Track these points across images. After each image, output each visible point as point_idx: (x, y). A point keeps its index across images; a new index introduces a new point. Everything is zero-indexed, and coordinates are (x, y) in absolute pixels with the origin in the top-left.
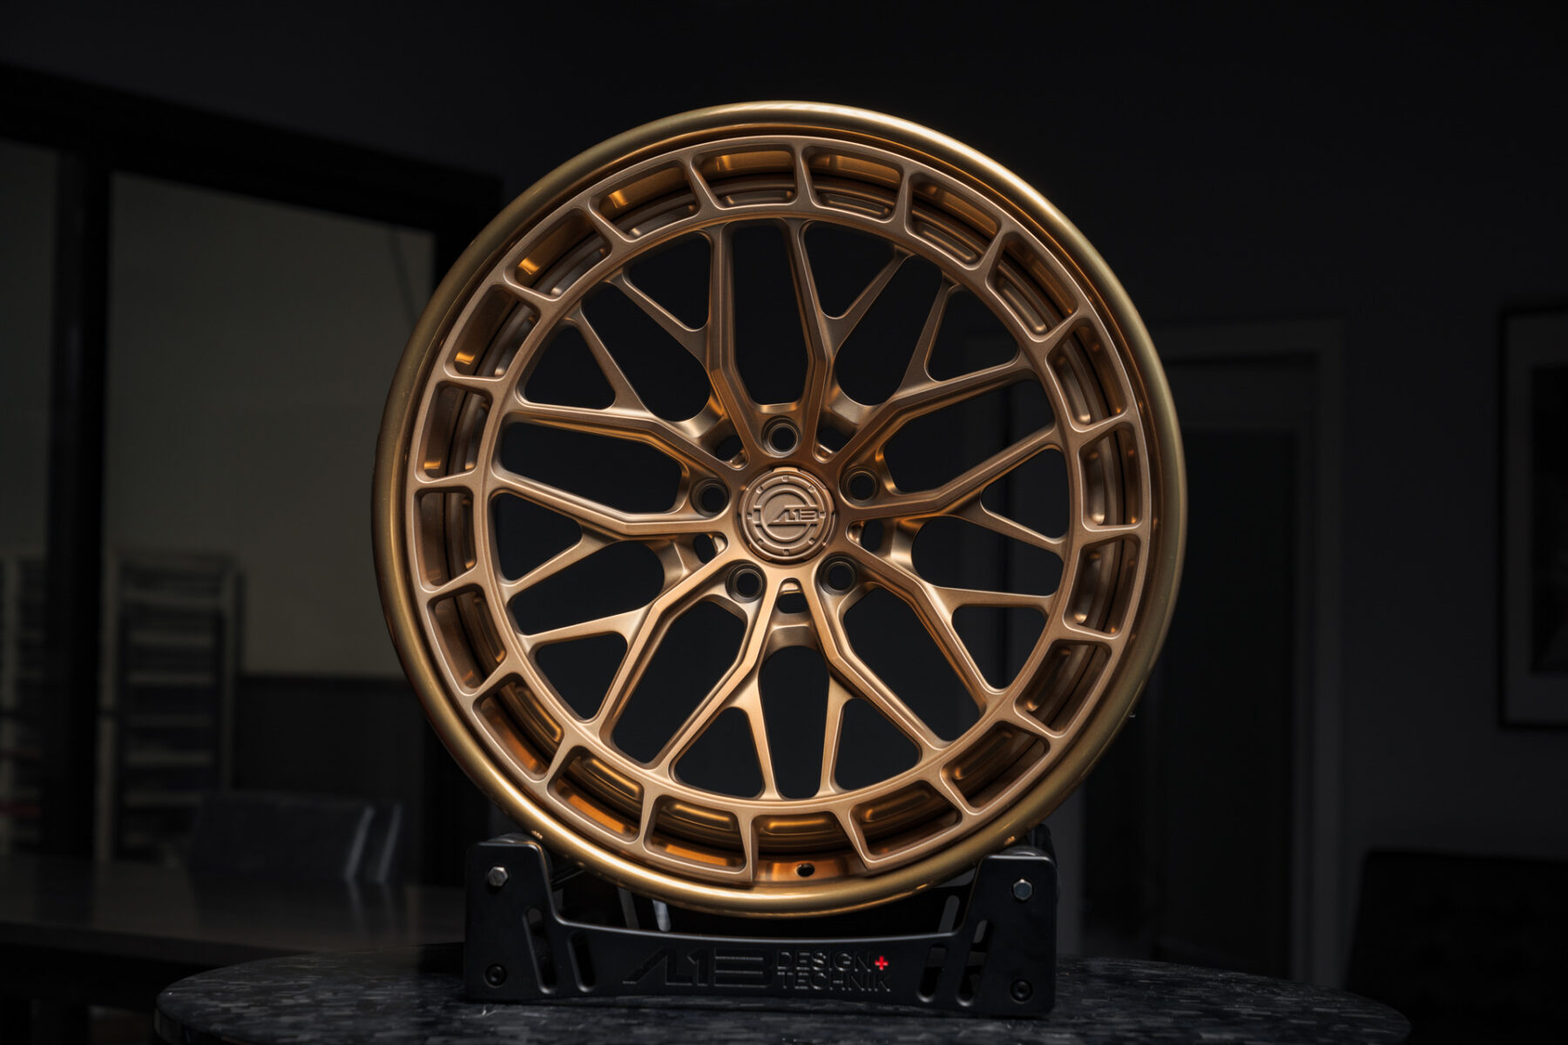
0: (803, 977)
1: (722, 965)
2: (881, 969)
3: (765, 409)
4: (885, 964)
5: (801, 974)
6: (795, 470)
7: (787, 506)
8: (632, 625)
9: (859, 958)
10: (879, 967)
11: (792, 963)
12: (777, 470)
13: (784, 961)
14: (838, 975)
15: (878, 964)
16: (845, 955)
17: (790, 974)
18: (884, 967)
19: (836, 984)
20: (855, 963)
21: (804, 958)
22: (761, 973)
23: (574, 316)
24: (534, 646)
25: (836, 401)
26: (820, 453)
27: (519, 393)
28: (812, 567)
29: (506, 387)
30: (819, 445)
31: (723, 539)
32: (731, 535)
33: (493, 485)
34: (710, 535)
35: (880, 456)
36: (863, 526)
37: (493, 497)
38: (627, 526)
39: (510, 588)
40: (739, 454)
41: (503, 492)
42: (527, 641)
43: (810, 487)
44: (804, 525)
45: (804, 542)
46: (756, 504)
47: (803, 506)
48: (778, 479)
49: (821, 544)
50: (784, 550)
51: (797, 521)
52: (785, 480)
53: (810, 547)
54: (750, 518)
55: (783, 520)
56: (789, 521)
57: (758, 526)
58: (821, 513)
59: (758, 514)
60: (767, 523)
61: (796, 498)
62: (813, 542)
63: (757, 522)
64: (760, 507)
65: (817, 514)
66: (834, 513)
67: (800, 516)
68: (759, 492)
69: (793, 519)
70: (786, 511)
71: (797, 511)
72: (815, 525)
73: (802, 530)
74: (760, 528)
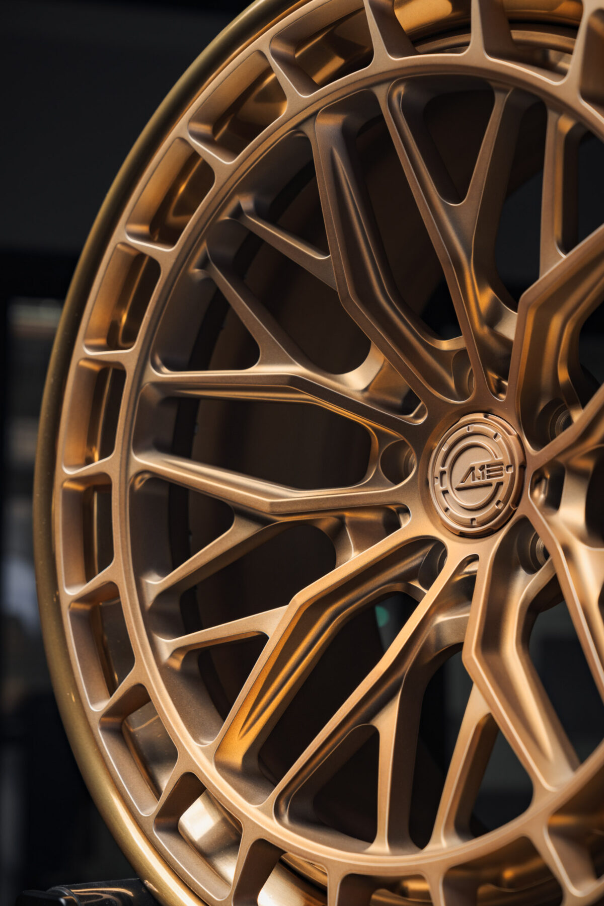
3: (445, 345)
6: (480, 416)
7: (473, 464)
12: (464, 420)
23: (204, 265)
24: (174, 654)
25: (493, 318)
26: (501, 389)
27: (158, 361)
28: (495, 542)
29: (136, 356)
30: (496, 377)
31: (406, 511)
32: (416, 507)
33: (133, 471)
34: (393, 508)
35: (563, 375)
36: (548, 476)
37: (138, 486)
38: (272, 504)
39: (156, 586)
40: (420, 405)
41: (148, 476)
42: (168, 646)
43: (496, 436)
44: (490, 485)
45: (493, 507)
46: (443, 466)
47: (487, 461)
48: (464, 430)
49: (509, 507)
50: (473, 520)
51: (486, 480)
52: (471, 431)
53: (498, 512)
54: (437, 483)
55: (469, 482)
56: (477, 481)
57: (445, 492)
58: (508, 467)
59: (446, 478)
60: (454, 487)
61: (487, 452)
62: (500, 507)
63: (443, 488)
64: (446, 468)
65: (504, 467)
66: (523, 467)
67: (486, 474)
68: (444, 449)
69: (479, 479)
70: (472, 469)
71: (482, 468)
72: (500, 484)
73: (489, 492)
74: (446, 495)
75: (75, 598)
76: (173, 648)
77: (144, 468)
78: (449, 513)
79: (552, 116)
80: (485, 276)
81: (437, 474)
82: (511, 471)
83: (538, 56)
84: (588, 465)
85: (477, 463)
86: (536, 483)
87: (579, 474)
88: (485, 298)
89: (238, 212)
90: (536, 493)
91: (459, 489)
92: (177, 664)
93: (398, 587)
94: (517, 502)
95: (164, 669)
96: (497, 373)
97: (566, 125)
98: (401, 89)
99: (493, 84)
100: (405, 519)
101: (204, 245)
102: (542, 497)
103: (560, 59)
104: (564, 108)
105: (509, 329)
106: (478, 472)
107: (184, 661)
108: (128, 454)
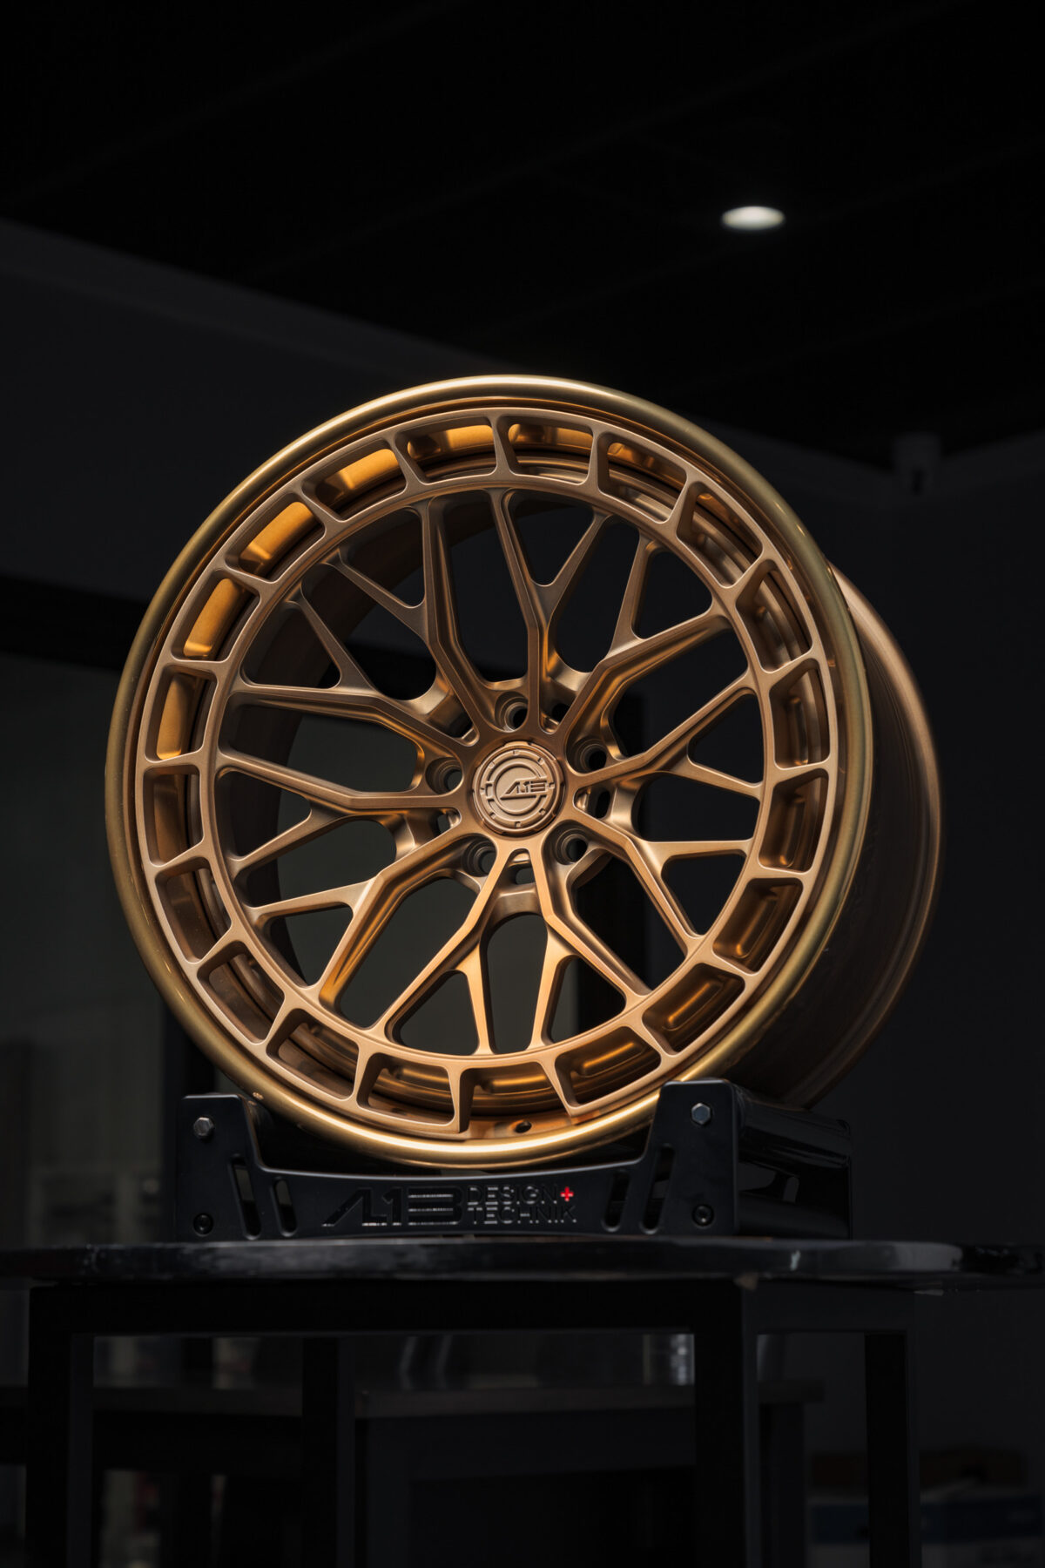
0: (491, 1212)
1: (415, 1204)
2: (567, 1200)
3: (497, 685)
4: (570, 1195)
5: (488, 1209)
6: (524, 744)
7: (517, 780)
8: (360, 896)
9: (545, 1191)
10: (564, 1198)
11: (482, 1196)
12: (508, 746)
13: (474, 1196)
14: (525, 1208)
15: (563, 1195)
16: (530, 1188)
17: (480, 1209)
18: (570, 1198)
19: (523, 1218)
20: (541, 1196)
21: (492, 1192)
22: (451, 1209)
23: (296, 598)
24: (260, 917)
25: (557, 672)
26: (548, 725)
27: (245, 676)
28: (540, 839)
29: (227, 668)
30: (545, 716)
31: (455, 814)
32: (462, 810)
33: (218, 765)
34: (445, 811)
35: (604, 723)
36: (589, 793)
37: (222, 774)
38: (353, 800)
39: (239, 863)
40: (471, 731)
41: (233, 770)
42: (256, 912)
43: (539, 760)
44: (534, 796)
45: (536, 813)
46: (488, 779)
47: (533, 778)
48: (510, 753)
49: (551, 815)
50: (517, 823)
51: (529, 793)
52: (516, 755)
53: (541, 818)
54: (482, 793)
55: (513, 793)
56: (520, 794)
57: (491, 800)
58: (550, 784)
59: (491, 789)
60: (499, 797)
61: (527, 771)
62: (543, 813)
63: (489, 797)
64: (492, 781)
65: (547, 785)
66: (564, 784)
67: (529, 788)
68: (491, 767)
69: (523, 791)
70: (517, 784)
71: (527, 783)
72: (544, 796)
73: (533, 802)
74: (491, 803)
75: (160, 870)
76: (260, 914)
77: (230, 763)
78: (494, 817)
79: (642, 541)
80: (556, 645)
81: (483, 785)
82: (553, 787)
83: (623, 490)
84: (636, 786)
85: (522, 779)
86: (579, 796)
87: (625, 792)
88: (551, 661)
89: (336, 560)
90: (579, 804)
91: (503, 799)
92: (261, 925)
93: (446, 872)
94: (558, 810)
95: (256, 928)
96: (547, 714)
97: (652, 546)
98: (509, 496)
99: (595, 509)
100: (454, 821)
101: (300, 585)
102: (584, 807)
103: (637, 496)
104: (653, 534)
105: (574, 680)
106: (522, 786)
107: (270, 924)
108: (216, 751)
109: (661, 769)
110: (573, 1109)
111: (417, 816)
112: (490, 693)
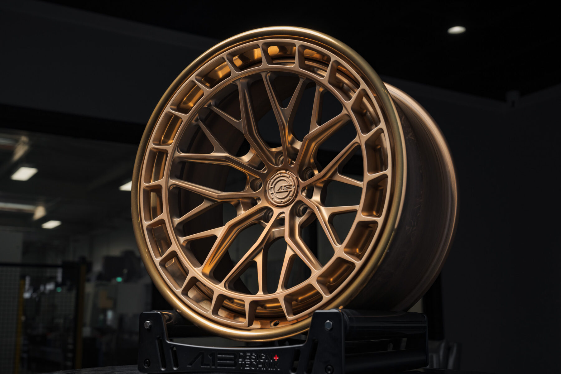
0: (248, 364)
1: (220, 359)
2: (276, 360)
3: (274, 150)
4: (277, 358)
5: (247, 362)
6: (284, 171)
7: (282, 185)
8: (220, 232)
9: (268, 356)
10: (275, 359)
11: (244, 358)
12: (278, 172)
13: (241, 357)
14: (260, 363)
15: (275, 358)
16: (262, 354)
17: (243, 362)
18: (277, 360)
19: (260, 367)
20: (266, 358)
21: (248, 356)
22: (233, 362)
23: (197, 120)
24: (184, 242)
25: (292, 142)
26: (292, 163)
27: (179, 150)
28: (289, 208)
29: (172, 148)
30: (291, 160)
31: (259, 199)
32: (262, 198)
33: (169, 184)
34: (255, 198)
35: (312, 161)
36: (307, 189)
37: (171, 188)
38: (218, 195)
39: (177, 221)
40: (265, 167)
41: (175, 186)
42: (182, 239)
43: (289, 177)
44: (287, 191)
45: (288, 198)
46: (272, 186)
47: (287, 184)
48: (279, 175)
49: (294, 198)
50: (282, 202)
51: (286, 190)
52: (281, 175)
53: (290, 199)
54: (270, 191)
55: (280, 190)
56: (283, 190)
57: (272, 194)
58: (293, 186)
59: (272, 189)
60: (275, 192)
61: (285, 181)
62: (291, 197)
63: (272, 192)
64: (273, 186)
65: (292, 186)
66: (298, 186)
67: (286, 188)
68: (272, 181)
69: (284, 190)
70: (282, 187)
71: (285, 186)
72: (291, 191)
73: (287, 193)
74: (273, 195)
75: (148, 224)
76: (184, 240)
77: (174, 183)
78: (273, 200)
79: (317, 87)
80: (291, 131)
81: (270, 188)
82: (294, 187)
83: (312, 69)
84: (322, 185)
85: (283, 185)
86: (303, 191)
87: (319, 188)
88: (290, 137)
89: (210, 105)
90: (303, 194)
91: (277, 193)
92: (184, 245)
93: (257, 222)
94: (296, 196)
95: (182, 246)
97: (321, 89)
98: (269, 74)
99: (300, 76)
100: (259, 202)
101: (197, 115)
102: (305, 195)
103: (318, 71)
104: (322, 85)
105: (298, 145)
106: (283, 188)
107: (187, 244)
108: (168, 179)
109: (328, 178)
110: (289, 318)
111: (246, 200)
112: (272, 153)
